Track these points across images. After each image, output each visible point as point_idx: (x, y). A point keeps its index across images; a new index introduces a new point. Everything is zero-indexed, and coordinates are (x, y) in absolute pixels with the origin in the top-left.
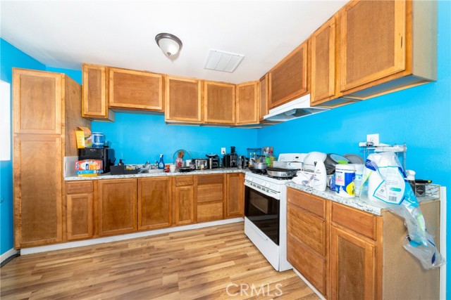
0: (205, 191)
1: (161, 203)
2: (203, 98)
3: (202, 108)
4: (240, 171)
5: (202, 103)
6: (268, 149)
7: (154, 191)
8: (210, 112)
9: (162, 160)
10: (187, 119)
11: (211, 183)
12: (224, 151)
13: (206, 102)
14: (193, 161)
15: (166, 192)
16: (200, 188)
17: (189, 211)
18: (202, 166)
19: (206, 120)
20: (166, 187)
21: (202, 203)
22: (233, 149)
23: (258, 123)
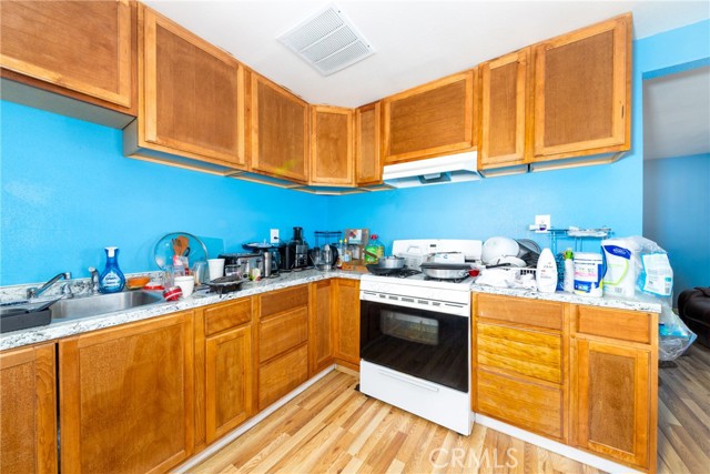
0: (276, 331)
1: (158, 403)
2: (248, 110)
3: (247, 133)
4: (328, 275)
5: (247, 121)
6: (359, 234)
7: (130, 371)
8: (264, 148)
9: (112, 264)
10: (212, 153)
11: (285, 309)
12: (274, 236)
13: (254, 122)
14: (229, 261)
15: (175, 360)
16: (267, 324)
17: (242, 392)
18: (257, 273)
19: (255, 164)
20: (175, 346)
21: (268, 362)
22: (298, 233)
23: (353, 186)
